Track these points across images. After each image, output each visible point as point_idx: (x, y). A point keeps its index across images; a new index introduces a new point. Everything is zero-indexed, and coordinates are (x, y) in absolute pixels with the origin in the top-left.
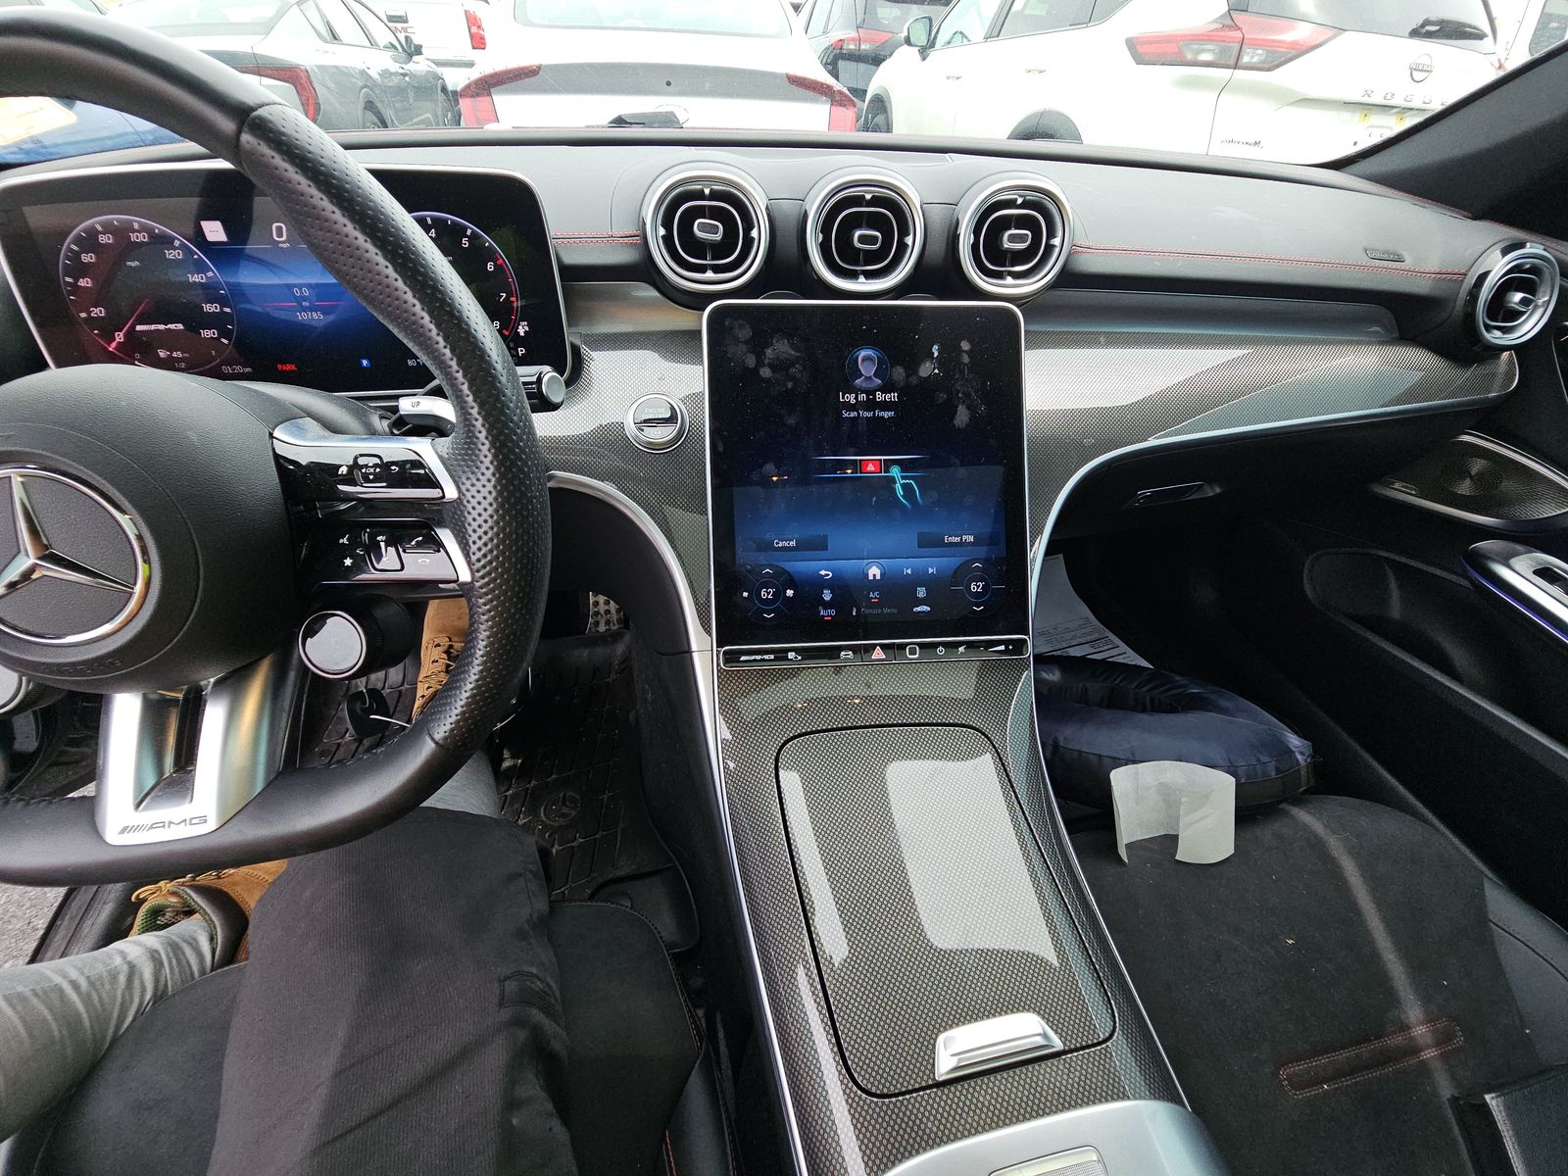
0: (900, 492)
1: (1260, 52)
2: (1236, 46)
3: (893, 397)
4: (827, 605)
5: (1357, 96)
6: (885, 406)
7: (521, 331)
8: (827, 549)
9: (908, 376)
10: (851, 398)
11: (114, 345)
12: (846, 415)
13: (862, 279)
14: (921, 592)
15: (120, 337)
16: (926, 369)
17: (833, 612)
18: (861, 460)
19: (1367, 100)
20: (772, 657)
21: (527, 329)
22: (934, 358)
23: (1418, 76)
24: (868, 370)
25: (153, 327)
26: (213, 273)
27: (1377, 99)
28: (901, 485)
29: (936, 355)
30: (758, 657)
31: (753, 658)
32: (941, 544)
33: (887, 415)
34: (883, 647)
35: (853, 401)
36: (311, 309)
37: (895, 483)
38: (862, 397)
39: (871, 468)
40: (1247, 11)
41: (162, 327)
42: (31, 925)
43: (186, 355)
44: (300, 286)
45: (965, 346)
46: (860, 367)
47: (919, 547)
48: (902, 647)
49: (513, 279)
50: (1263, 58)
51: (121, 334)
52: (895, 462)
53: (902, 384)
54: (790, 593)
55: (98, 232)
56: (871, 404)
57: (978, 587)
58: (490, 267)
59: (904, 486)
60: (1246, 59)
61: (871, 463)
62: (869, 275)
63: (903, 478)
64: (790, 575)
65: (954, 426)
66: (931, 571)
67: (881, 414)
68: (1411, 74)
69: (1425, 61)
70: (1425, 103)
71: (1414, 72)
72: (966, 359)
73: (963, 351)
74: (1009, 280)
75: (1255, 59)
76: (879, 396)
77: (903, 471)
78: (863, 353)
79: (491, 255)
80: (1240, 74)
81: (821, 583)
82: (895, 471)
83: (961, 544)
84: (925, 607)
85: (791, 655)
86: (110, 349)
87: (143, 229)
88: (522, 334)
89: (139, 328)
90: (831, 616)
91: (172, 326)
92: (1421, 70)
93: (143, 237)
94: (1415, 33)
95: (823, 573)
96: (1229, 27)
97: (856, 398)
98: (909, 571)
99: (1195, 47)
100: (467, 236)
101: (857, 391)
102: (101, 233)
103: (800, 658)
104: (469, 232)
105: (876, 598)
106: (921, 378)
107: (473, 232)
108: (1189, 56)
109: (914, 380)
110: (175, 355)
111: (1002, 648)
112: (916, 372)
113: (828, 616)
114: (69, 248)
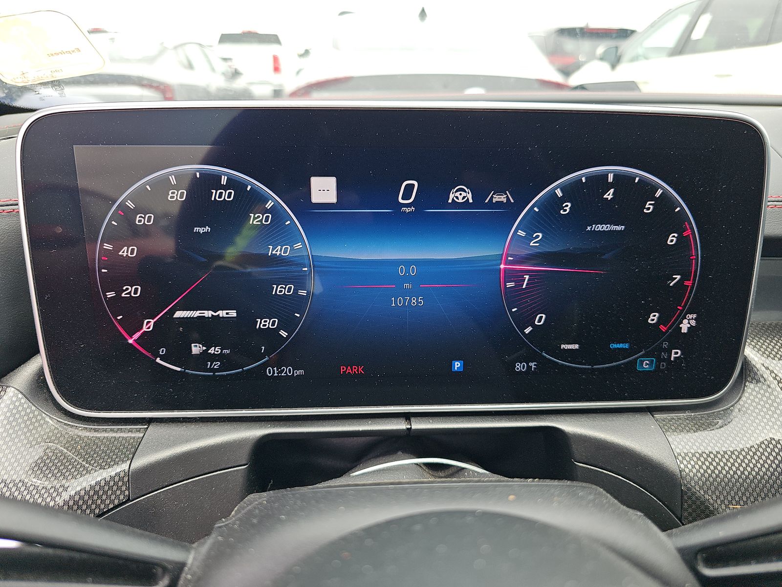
7: (685, 327)
11: (136, 336)
21: (693, 323)
26: (303, 245)
36: (411, 293)
41: (208, 314)
43: (227, 351)
44: (408, 263)
51: (145, 329)
58: (672, 239)
79: (677, 223)
86: (131, 342)
87: (232, 183)
88: (684, 330)
89: (179, 314)
91: (222, 313)
93: (227, 195)
100: (654, 198)
104: (659, 193)
107: (665, 194)
110: (211, 351)
114: (123, 205)
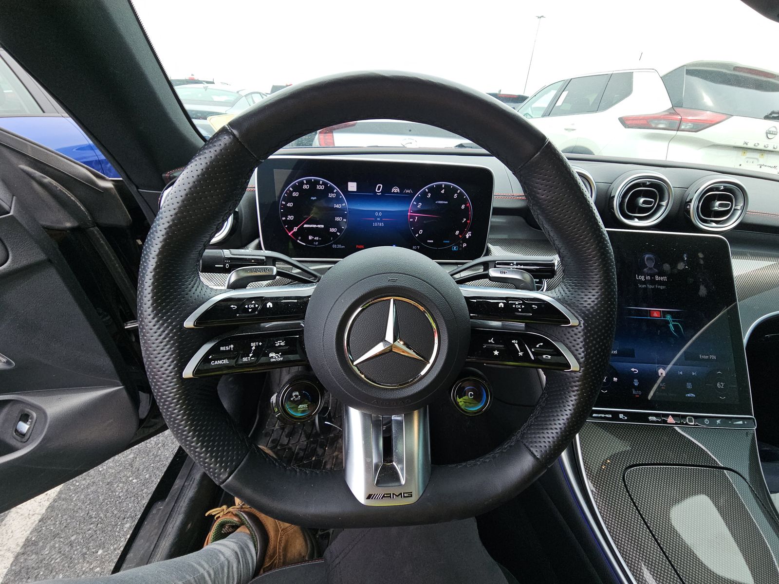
0: (672, 328)
1: (690, 124)
2: (678, 122)
3: (664, 278)
4: (636, 388)
5: (741, 144)
6: (660, 283)
7: (467, 236)
8: (634, 357)
9: (671, 269)
10: (642, 278)
11: (291, 232)
12: (640, 286)
13: (636, 220)
14: (689, 386)
15: (295, 229)
16: (681, 266)
17: (640, 393)
18: (649, 310)
19: (745, 146)
20: (610, 416)
21: (470, 235)
22: (684, 261)
23: (770, 136)
24: (650, 264)
25: (311, 226)
26: (345, 204)
27: (750, 145)
28: (672, 325)
29: (686, 259)
30: (603, 415)
31: (600, 415)
32: (698, 359)
33: (662, 287)
34: (673, 416)
35: (644, 280)
36: (379, 222)
37: (669, 323)
38: (648, 278)
39: (655, 315)
40: (682, 107)
41: (315, 226)
42: (89, 515)
43: (320, 239)
44: (379, 212)
45: (701, 255)
46: (646, 263)
47: (686, 360)
48: (684, 417)
49: (471, 213)
50: (692, 126)
51: (297, 228)
52: (668, 312)
53: (669, 272)
54: (615, 379)
55: (304, 184)
56: (653, 282)
57: (721, 385)
58: (463, 207)
59: (674, 325)
60: (683, 127)
61: (656, 312)
62: (640, 218)
63: (673, 321)
64: (614, 369)
65: (699, 296)
66: (693, 374)
67: (659, 287)
68: (767, 136)
69: (774, 129)
70: (774, 148)
71: (768, 135)
72: (702, 262)
73: (700, 258)
74: (714, 224)
75: (688, 127)
76: (657, 278)
77: (672, 318)
78: (647, 256)
79: (465, 202)
80: (679, 133)
81: (632, 376)
82: (669, 317)
83: (709, 360)
84: (692, 395)
85: (621, 416)
86: (289, 234)
87: (323, 184)
88: (467, 237)
89: (305, 226)
90: (638, 395)
91: (319, 226)
92: (772, 134)
93: (322, 187)
94: (767, 118)
95: (633, 370)
96: (673, 114)
97: (645, 278)
98: (681, 373)
99: (656, 122)
100: (457, 193)
101: (645, 275)
102: (305, 184)
103: (626, 418)
104: (458, 191)
105: (663, 387)
106: (679, 270)
107: (461, 191)
108: (653, 125)
109: (675, 271)
110: (315, 239)
111: (741, 422)
112: (675, 267)
113: (637, 395)
114: (289, 189)
